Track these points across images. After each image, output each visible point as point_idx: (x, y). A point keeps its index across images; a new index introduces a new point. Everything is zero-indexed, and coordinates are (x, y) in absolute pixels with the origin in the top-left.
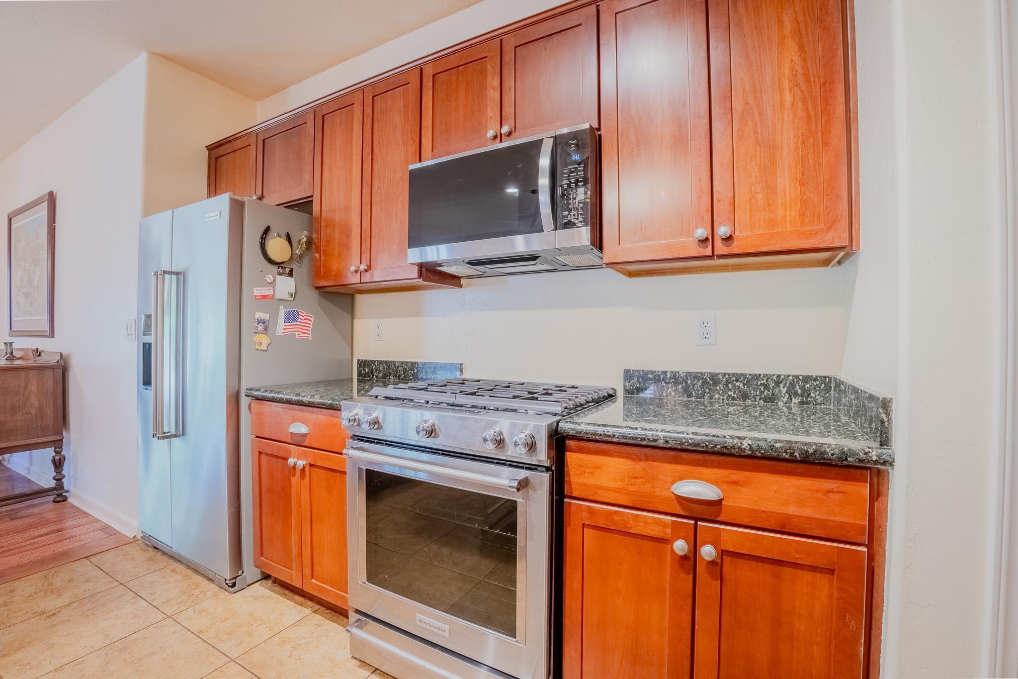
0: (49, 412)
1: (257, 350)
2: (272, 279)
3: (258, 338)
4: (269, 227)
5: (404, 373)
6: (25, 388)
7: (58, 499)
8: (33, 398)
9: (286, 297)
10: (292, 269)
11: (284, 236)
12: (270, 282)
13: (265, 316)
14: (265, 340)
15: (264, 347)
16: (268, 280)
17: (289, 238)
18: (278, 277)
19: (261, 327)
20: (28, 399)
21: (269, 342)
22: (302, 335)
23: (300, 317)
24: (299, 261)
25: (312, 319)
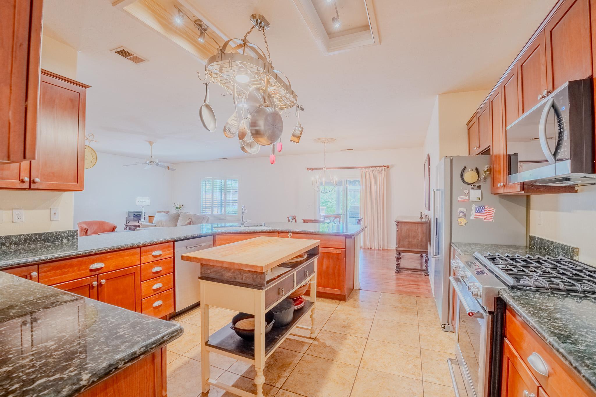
0: (424, 240)
1: (459, 225)
2: (468, 192)
3: (460, 220)
4: (465, 167)
5: (548, 248)
6: (417, 229)
7: (426, 275)
8: (419, 234)
9: (476, 200)
10: (480, 185)
11: (474, 170)
12: (466, 193)
13: (464, 210)
14: (464, 221)
15: (463, 224)
16: (465, 192)
17: (477, 171)
18: (471, 190)
19: (461, 215)
20: (418, 234)
21: (466, 222)
22: (487, 219)
23: (485, 210)
24: (485, 181)
25: (494, 211)
